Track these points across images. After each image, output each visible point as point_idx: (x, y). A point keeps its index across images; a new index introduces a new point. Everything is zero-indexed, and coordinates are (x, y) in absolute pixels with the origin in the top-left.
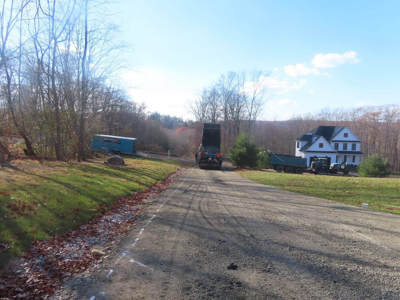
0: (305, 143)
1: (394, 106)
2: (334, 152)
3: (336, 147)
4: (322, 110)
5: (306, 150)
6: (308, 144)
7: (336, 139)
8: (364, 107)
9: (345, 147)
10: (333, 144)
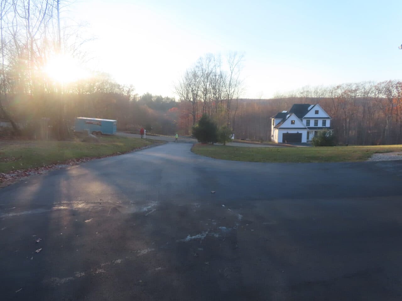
0: (279, 120)
1: (370, 82)
2: (305, 128)
3: (308, 123)
4: (303, 88)
5: (279, 128)
6: (282, 121)
7: (307, 115)
8: (343, 84)
9: (316, 123)
10: (305, 121)
